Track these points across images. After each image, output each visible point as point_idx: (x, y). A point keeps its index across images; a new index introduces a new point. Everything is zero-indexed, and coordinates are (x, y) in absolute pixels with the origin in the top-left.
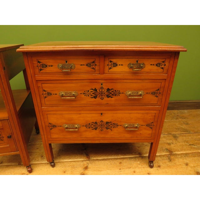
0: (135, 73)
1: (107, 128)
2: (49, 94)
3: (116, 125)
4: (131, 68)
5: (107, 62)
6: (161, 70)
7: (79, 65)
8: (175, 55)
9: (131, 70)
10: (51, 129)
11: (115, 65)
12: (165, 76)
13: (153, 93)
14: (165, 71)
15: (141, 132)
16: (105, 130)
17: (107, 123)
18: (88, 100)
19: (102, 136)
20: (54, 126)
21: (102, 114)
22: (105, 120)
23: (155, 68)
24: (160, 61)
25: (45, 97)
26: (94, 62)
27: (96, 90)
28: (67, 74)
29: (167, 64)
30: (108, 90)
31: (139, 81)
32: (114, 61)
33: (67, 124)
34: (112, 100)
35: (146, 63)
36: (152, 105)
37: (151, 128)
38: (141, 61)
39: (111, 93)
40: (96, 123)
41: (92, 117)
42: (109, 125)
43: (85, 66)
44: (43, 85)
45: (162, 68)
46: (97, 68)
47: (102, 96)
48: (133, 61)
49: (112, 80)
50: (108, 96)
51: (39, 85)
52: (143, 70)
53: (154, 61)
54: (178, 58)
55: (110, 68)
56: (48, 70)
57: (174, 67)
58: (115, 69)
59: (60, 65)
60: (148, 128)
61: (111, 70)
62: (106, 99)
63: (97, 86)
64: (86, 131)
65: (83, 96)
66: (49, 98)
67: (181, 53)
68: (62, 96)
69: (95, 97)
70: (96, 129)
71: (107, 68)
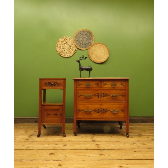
0: (114, 87)
1: (104, 112)
2: (81, 95)
3: (107, 111)
4: (112, 85)
5: (103, 83)
6: (123, 86)
7: (93, 84)
8: (127, 80)
9: (112, 86)
10: (79, 112)
11: (106, 84)
12: (125, 88)
13: (122, 95)
14: (125, 87)
15: (119, 114)
16: (103, 113)
17: (104, 109)
18: (96, 98)
19: (102, 116)
20: (80, 110)
21: (101, 105)
22: (103, 108)
23: (121, 85)
24: (122, 83)
25: (79, 97)
26: (98, 83)
27: (99, 94)
28: (88, 87)
29: (125, 84)
30: (104, 94)
31: (115, 90)
32: (105, 83)
33: (86, 109)
34: (105, 98)
35: (117, 84)
36: (122, 101)
37: (124, 112)
38: (115, 83)
39: (104, 95)
40: (99, 109)
41: (97, 106)
42: (104, 111)
43: (95, 85)
44: (79, 92)
45: (123, 85)
46: (99, 85)
47: (101, 96)
48: (112, 83)
49: (105, 90)
50: (104, 97)
51: (77, 92)
52: (116, 86)
53: (120, 83)
54: (128, 82)
55: (104, 85)
56: (82, 86)
57: (128, 85)
58: (106, 86)
59: (86, 84)
60: (122, 112)
61: (104, 86)
62: (103, 98)
63: (99, 92)
64: (94, 113)
65: (94, 96)
66: (80, 97)
67: (129, 80)
68: (86, 96)
69: (98, 97)
70: (99, 112)
71: (103, 85)
